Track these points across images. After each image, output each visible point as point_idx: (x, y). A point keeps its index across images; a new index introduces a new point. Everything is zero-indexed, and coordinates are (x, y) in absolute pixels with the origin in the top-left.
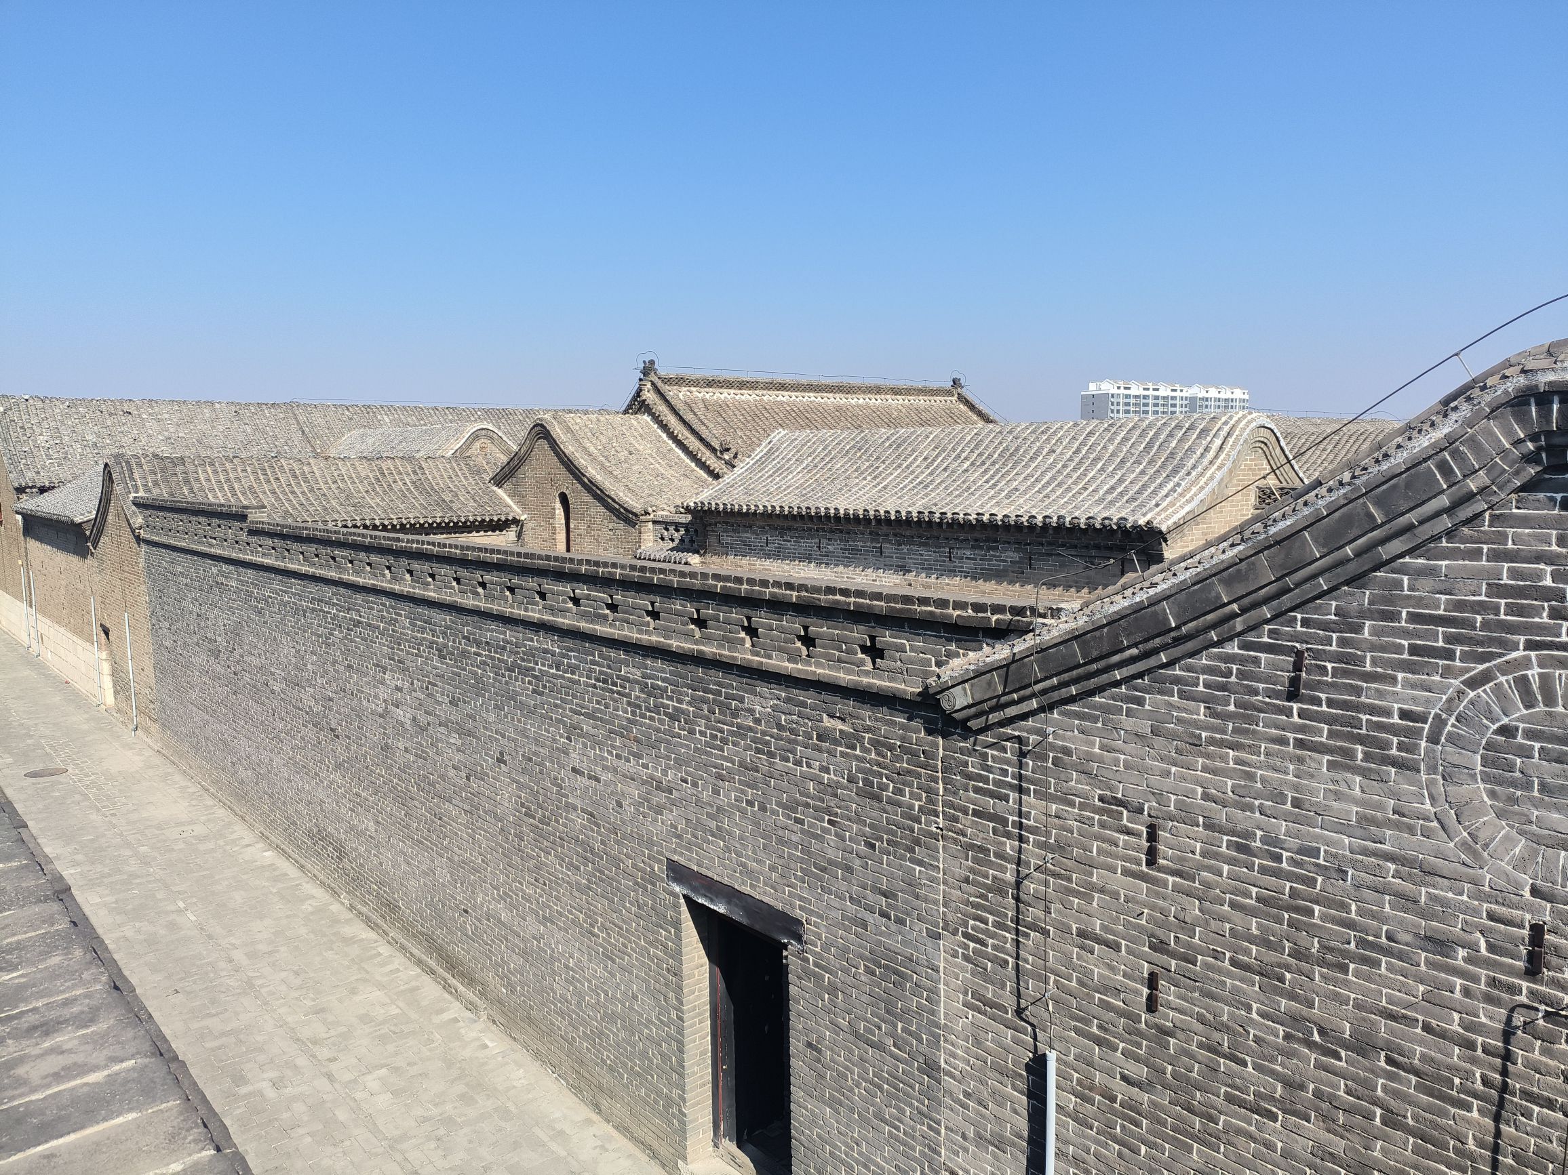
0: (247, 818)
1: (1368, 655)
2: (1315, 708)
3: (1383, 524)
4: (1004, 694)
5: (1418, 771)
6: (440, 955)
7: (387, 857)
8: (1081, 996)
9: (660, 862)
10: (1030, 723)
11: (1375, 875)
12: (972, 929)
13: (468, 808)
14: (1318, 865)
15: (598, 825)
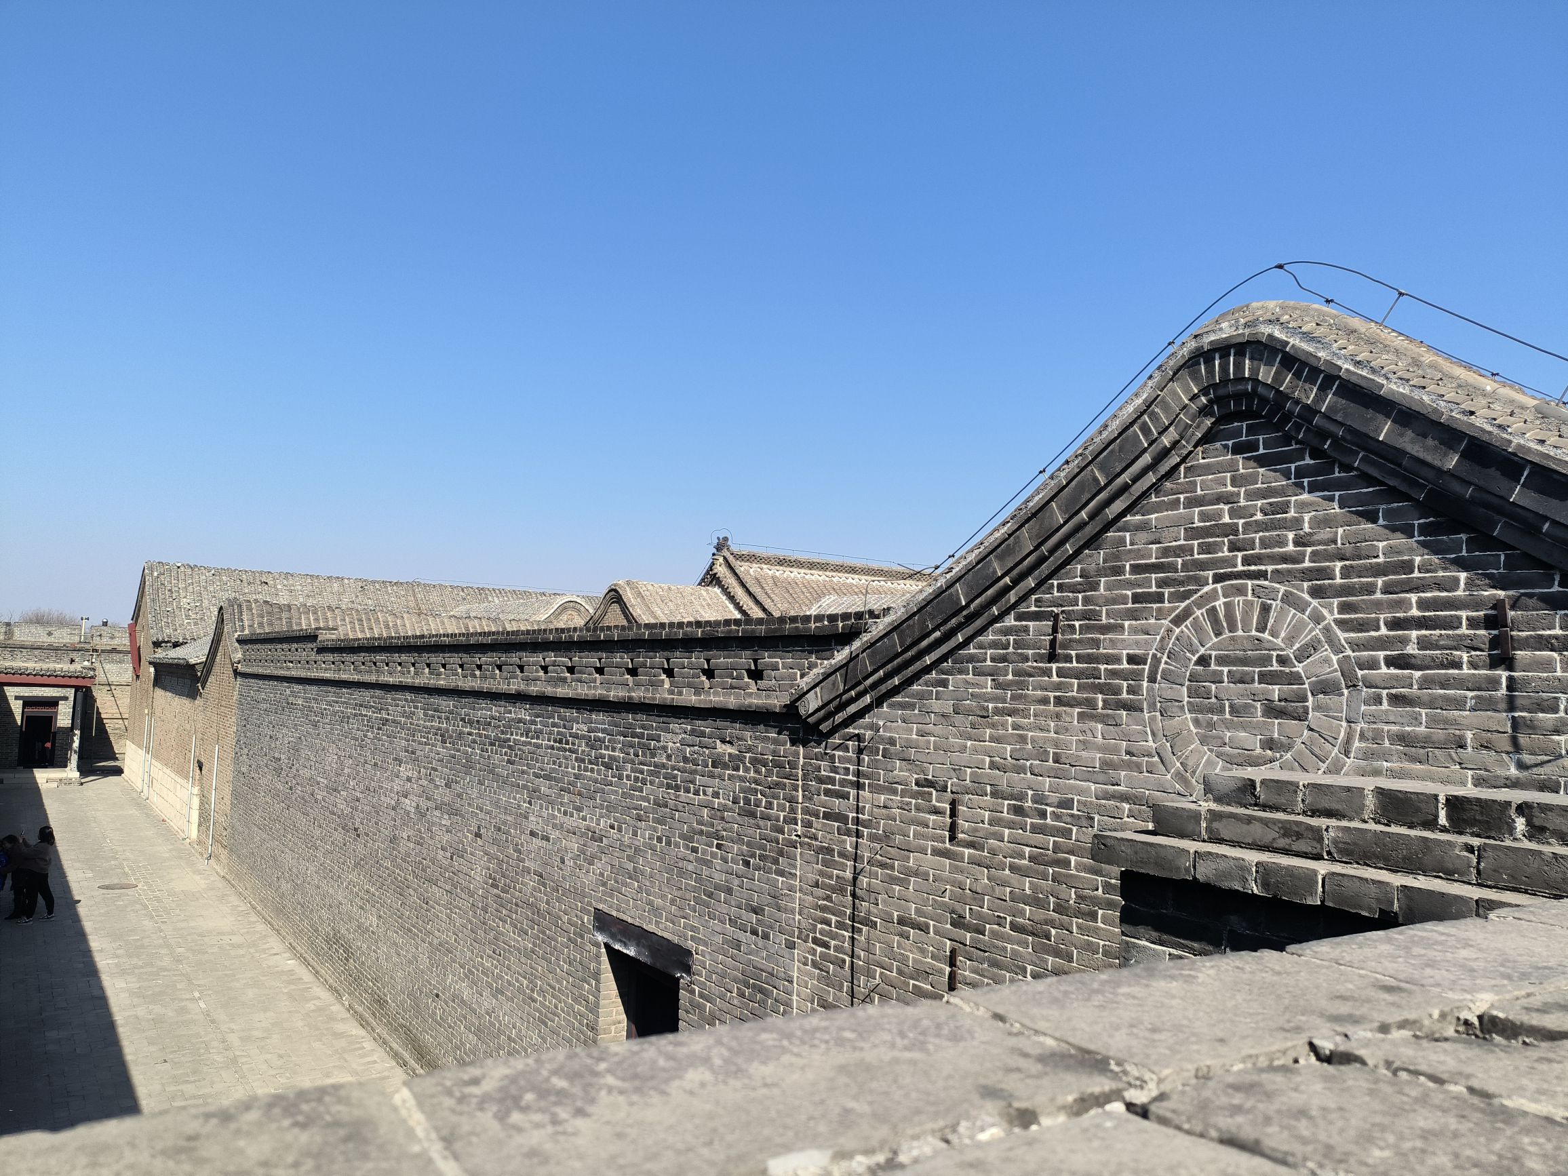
0: (282, 931)
1: (1104, 608)
2: (1068, 665)
3: (1107, 485)
4: (845, 692)
5: (1142, 710)
6: (413, 1047)
7: (383, 951)
8: (899, 984)
9: (588, 913)
10: (867, 719)
11: (1114, 818)
12: (820, 933)
13: (448, 887)
14: (1072, 816)
15: (544, 885)
